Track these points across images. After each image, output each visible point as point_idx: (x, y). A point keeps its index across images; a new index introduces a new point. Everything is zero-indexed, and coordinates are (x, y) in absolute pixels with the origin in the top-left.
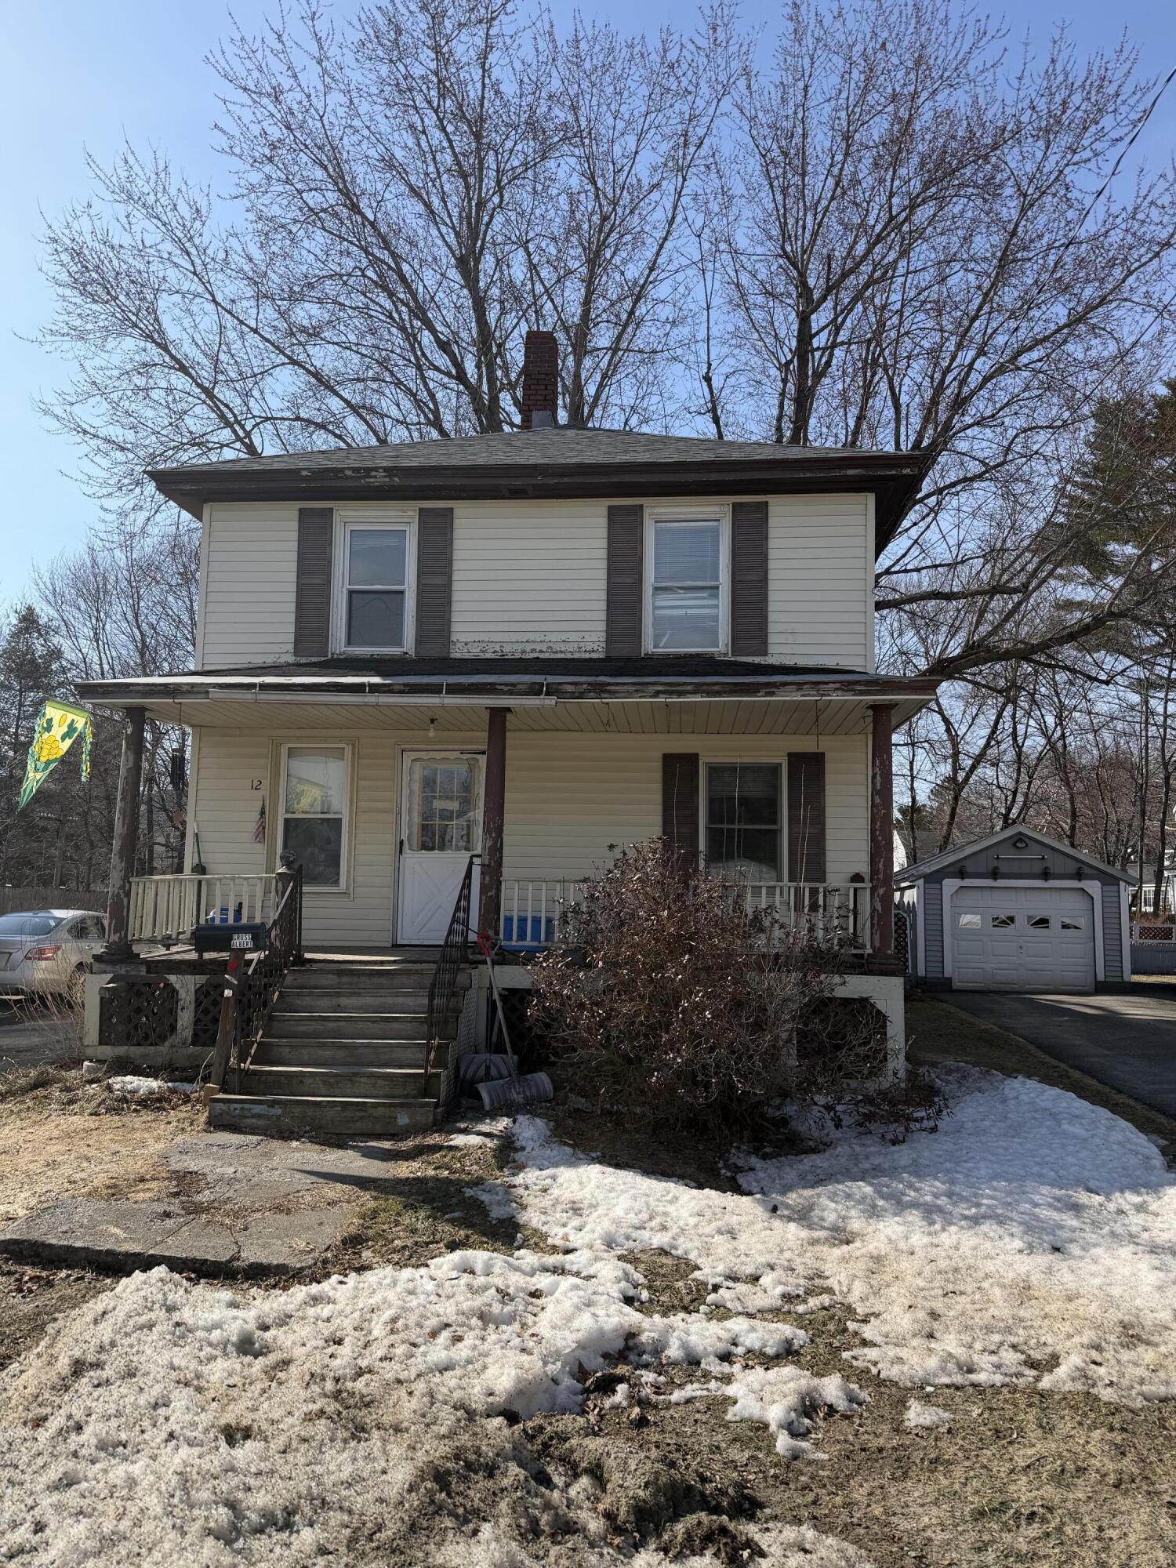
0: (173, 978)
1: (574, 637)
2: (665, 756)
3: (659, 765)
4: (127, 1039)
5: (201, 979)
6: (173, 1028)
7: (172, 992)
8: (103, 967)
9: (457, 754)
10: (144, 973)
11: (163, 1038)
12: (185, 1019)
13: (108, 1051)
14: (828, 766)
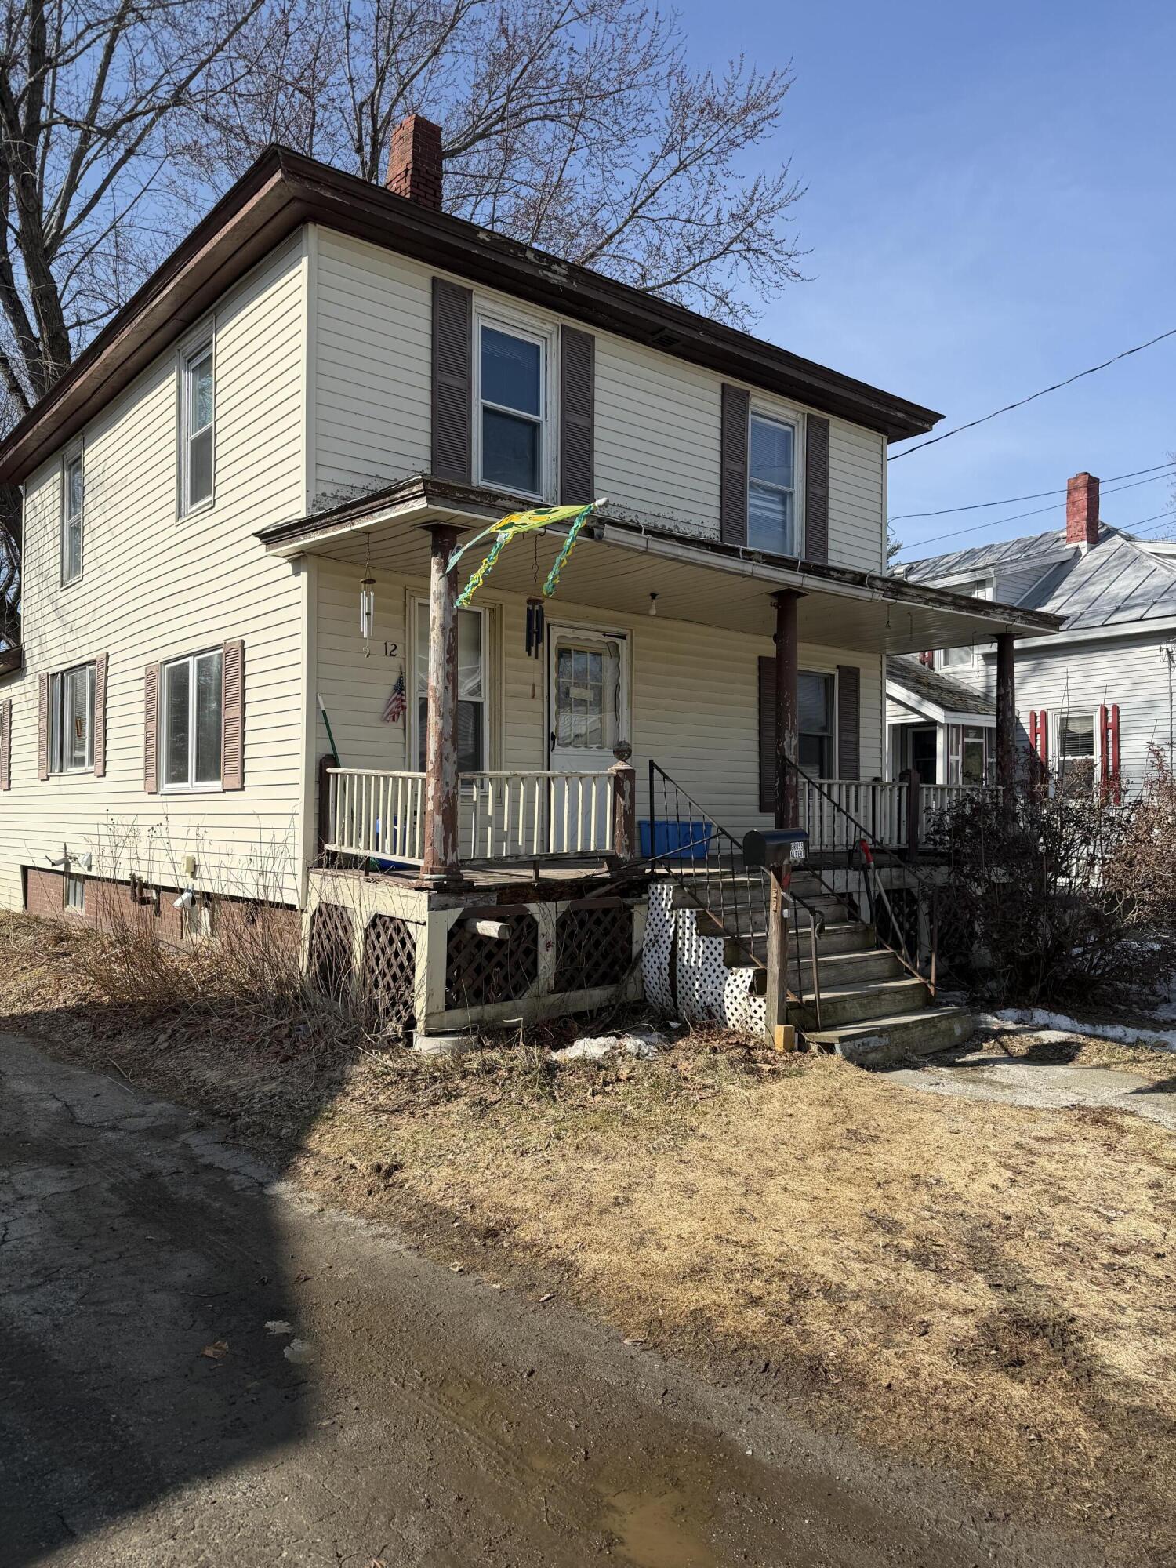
0: (533, 908)
1: (695, 520)
2: (760, 658)
3: (755, 666)
4: (479, 996)
5: (562, 906)
6: (533, 973)
7: (533, 925)
8: (445, 899)
9: (600, 635)
10: (494, 904)
11: (519, 989)
12: (547, 960)
13: (459, 1016)
14: (862, 681)
